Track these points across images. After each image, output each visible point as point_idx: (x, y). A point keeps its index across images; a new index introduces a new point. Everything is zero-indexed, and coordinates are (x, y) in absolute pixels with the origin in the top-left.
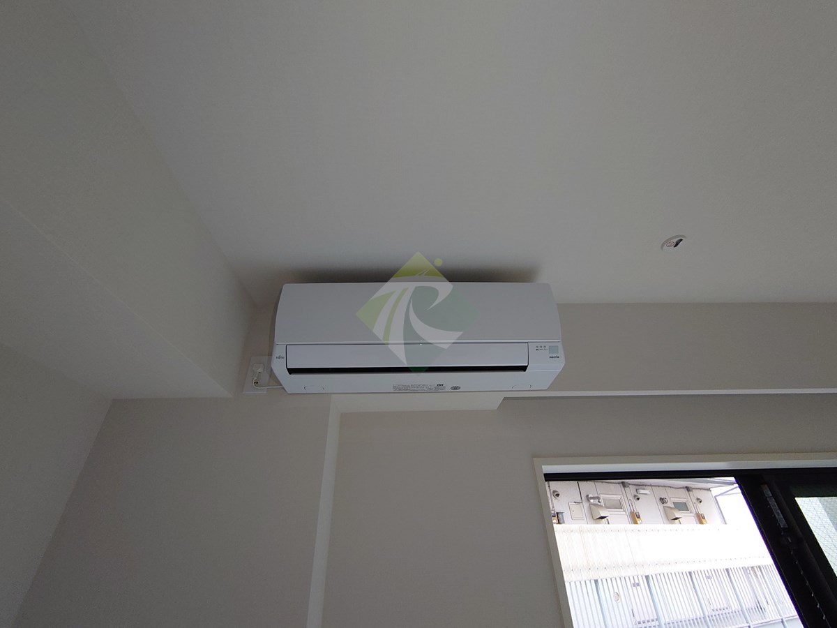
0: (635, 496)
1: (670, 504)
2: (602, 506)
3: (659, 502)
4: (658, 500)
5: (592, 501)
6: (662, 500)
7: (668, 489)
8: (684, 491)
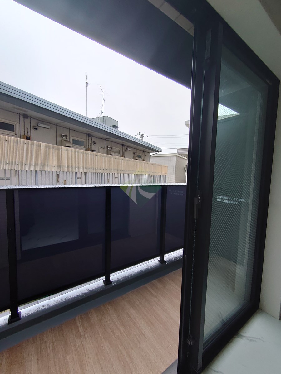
0: (125, 150)
1: (136, 155)
2: (112, 151)
3: (133, 154)
4: (133, 153)
5: (109, 148)
6: (134, 153)
7: (137, 150)
8: (142, 152)
